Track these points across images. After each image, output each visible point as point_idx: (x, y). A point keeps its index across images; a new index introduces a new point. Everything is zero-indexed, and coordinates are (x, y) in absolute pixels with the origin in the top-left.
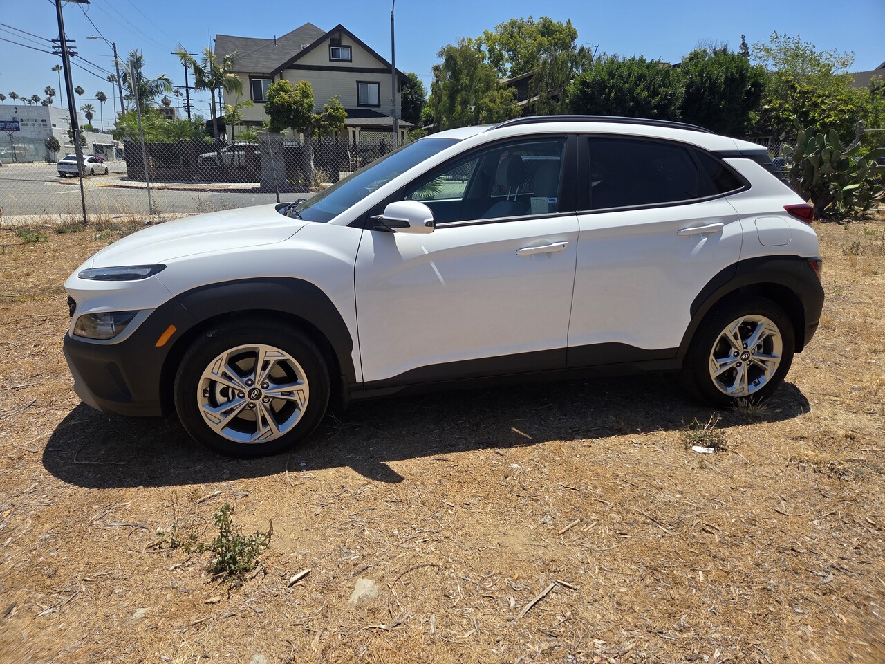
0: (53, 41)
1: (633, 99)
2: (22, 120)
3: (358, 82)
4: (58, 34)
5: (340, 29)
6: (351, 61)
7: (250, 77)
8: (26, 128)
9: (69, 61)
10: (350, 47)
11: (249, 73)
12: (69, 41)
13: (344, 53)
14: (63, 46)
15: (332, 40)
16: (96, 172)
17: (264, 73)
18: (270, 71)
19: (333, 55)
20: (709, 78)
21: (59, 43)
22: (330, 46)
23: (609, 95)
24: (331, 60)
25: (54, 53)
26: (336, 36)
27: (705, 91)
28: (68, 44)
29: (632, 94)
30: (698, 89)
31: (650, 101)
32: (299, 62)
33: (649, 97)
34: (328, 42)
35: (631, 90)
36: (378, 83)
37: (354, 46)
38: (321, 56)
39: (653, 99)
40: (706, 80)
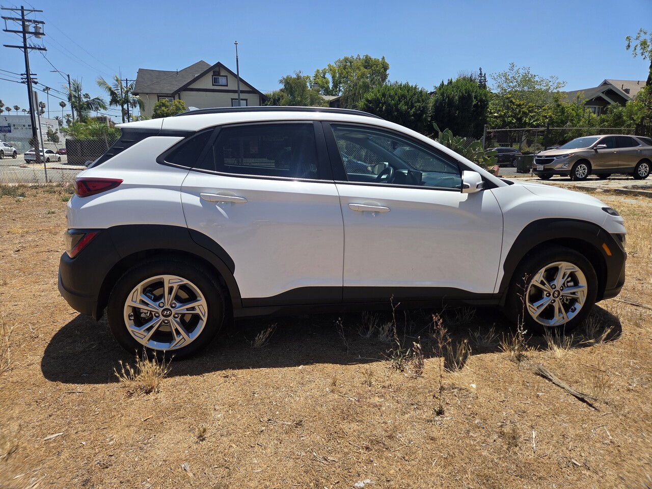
0: (22, 75)
1: (398, 110)
2: (14, 125)
3: (232, 99)
4: (25, 70)
5: (219, 65)
6: (227, 86)
7: (158, 97)
8: (17, 130)
9: (32, 87)
10: (227, 76)
11: (157, 94)
12: (32, 74)
13: (222, 81)
14: (28, 78)
15: (214, 72)
16: (51, 160)
17: (167, 94)
18: (172, 92)
19: (215, 82)
20: (448, 97)
21: (26, 76)
22: (212, 76)
23: (382, 108)
24: (213, 85)
25: (22, 82)
26: (217, 69)
27: (445, 105)
28: (31, 76)
29: (396, 107)
30: (441, 103)
31: (409, 112)
32: (191, 87)
33: (408, 109)
34: (211, 73)
35: (396, 105)
36: (246, 100)
37: (229, 76)
38: (207, 82)
39: (411, 110)
40: (446, 98)
